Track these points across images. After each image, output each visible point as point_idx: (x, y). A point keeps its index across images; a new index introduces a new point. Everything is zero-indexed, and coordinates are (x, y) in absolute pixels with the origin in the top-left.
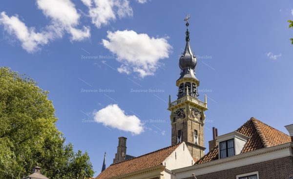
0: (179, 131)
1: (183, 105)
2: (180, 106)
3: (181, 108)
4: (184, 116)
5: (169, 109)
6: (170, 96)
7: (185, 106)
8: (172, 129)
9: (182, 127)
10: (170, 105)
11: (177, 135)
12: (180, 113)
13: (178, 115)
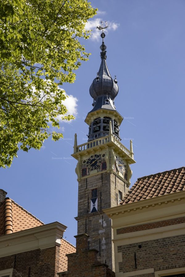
0: (93, 190)
1: (101, 149)
2: (95, 151)
3: (98, 153)
4: (104, 167)
5: (75, 156)
6: (76, 136)
7: (106, 151)
8: (80, 188)
9: (99, 184)
10: (77, 148)
11: (90, 196)
12: (96, 162)
13: (92, 166)
